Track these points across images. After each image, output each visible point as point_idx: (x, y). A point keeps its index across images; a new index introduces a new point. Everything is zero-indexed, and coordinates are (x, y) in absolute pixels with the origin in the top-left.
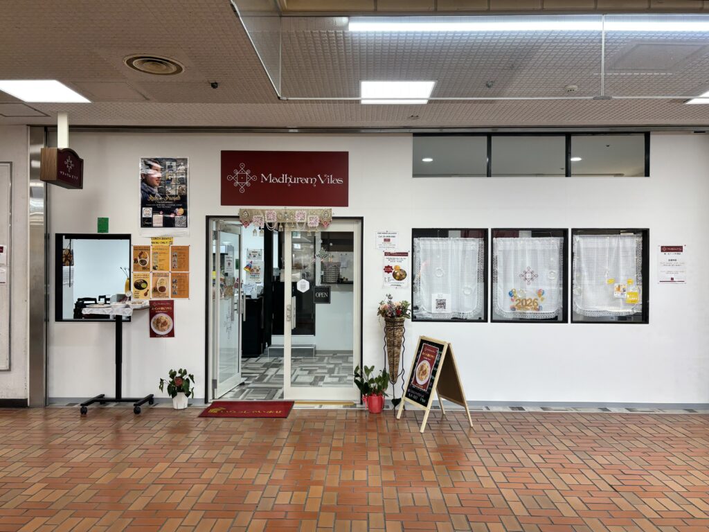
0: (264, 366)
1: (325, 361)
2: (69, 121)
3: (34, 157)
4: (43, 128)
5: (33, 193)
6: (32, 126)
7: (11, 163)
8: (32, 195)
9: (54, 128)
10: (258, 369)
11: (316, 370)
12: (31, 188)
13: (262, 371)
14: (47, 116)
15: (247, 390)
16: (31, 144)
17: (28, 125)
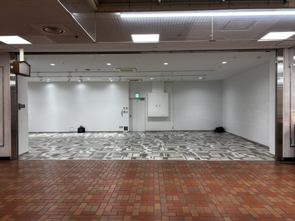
0: (104, 145)
1: (128, 143)
2: (24, 51)
3: (11, 65)
4: (15, 54)
5: (12, 79)
6: (11, 53)
7: (3, 67)
8: (11, 79)
9: (19, 53)
10: (101, 146)
11: (124, 146)
12: (11, 76)
13: (103, 147)
14: (16, 49)
15: (96, 153)
16: (10, 60)
17: (9, 52)
